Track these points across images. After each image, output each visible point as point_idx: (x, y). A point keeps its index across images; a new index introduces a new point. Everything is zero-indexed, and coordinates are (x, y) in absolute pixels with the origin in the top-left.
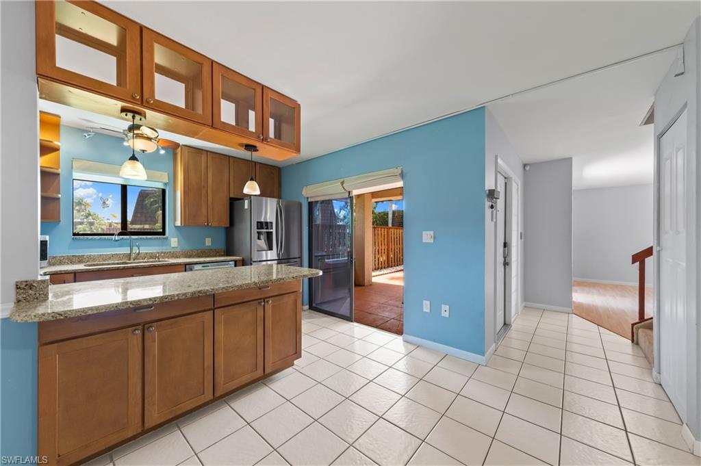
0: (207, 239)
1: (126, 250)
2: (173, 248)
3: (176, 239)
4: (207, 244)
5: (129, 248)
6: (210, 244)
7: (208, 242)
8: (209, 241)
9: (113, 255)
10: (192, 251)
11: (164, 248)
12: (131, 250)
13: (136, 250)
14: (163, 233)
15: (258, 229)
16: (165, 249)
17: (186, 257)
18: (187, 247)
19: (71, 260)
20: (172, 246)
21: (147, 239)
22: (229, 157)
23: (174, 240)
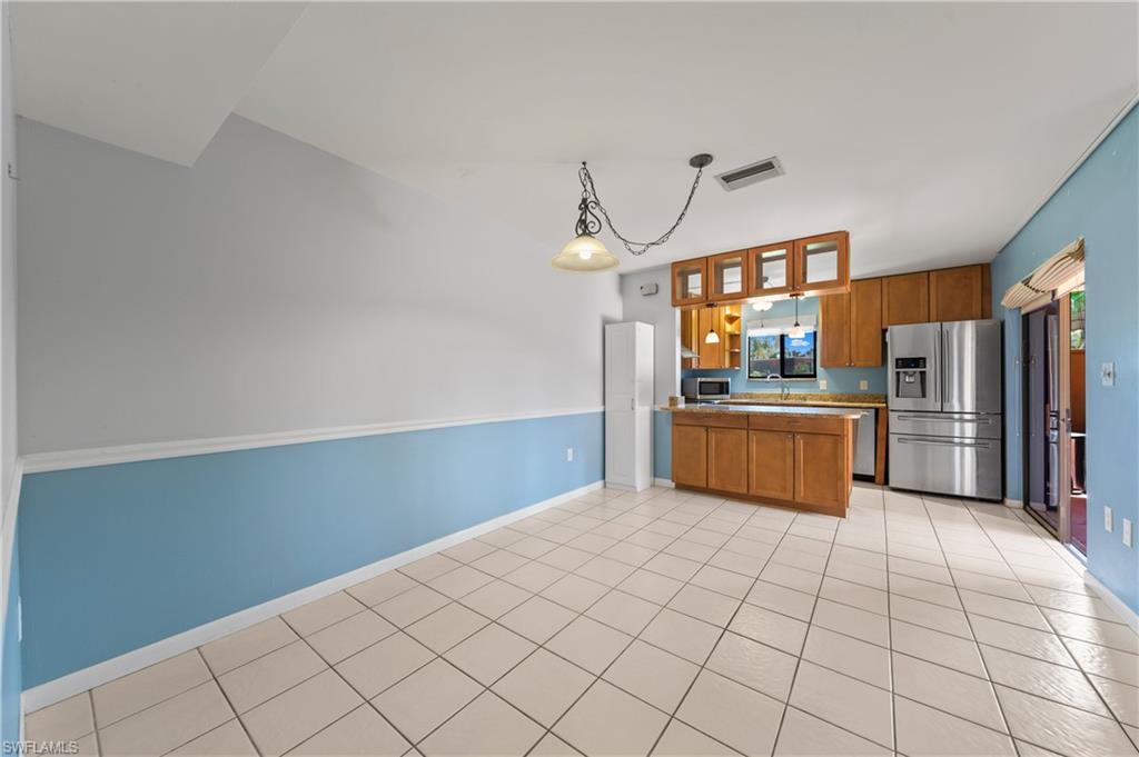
0: (862, 382)
1: (779, 391)
2: (822, 390)
3: (825, 382)
4: (862, 388)
6: (866, 388)
7: (864, 385)
9: (771, 395)
10: (842, 395)
11: (814, 390)
12: (783, 391)
13: (786, 391)
14: (815, 376)
15: (897, 367)
18: (837, 391)
19: (745, 396)
20: (821, 388)
21: (796, 381)
22: (881, 278)
23: (823, 383)
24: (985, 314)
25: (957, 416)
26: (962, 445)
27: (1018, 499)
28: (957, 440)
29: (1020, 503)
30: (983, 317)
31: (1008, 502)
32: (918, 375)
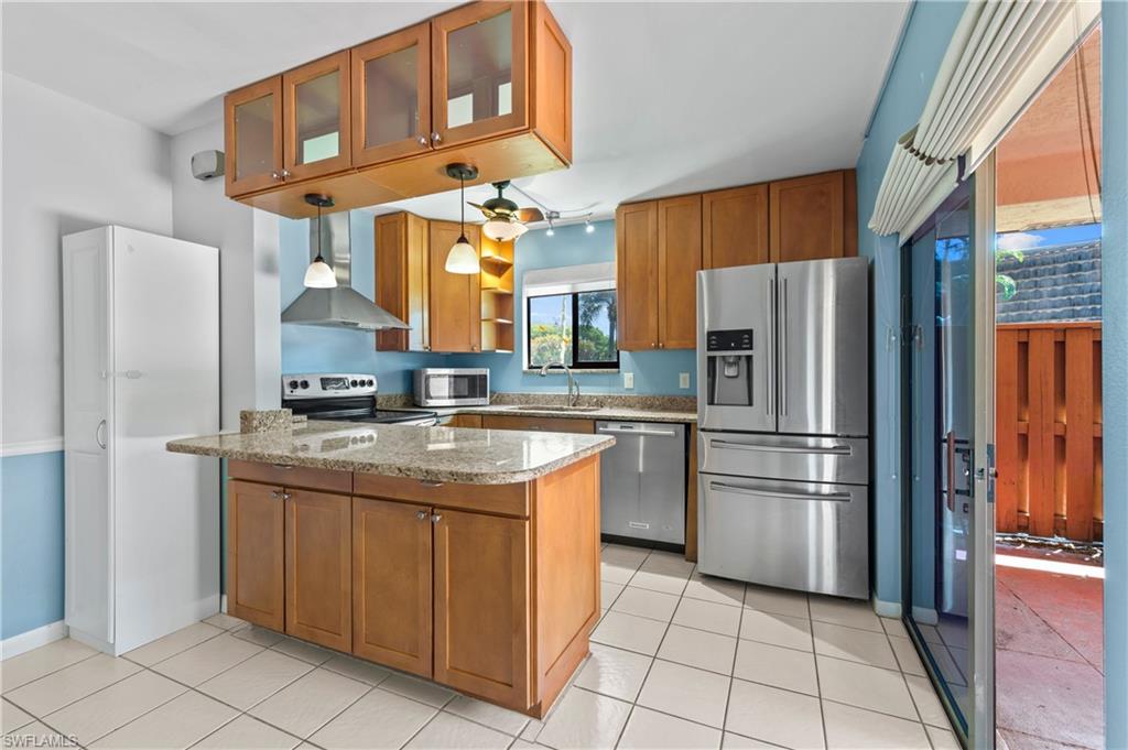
0: (682, 376)
1: (564, 391)
2: (627, 389)
3: (631, 374)
4: (681, 386)
5: (567, 388)
6: (688, 387)
7: (684, 382)
8: (685, 379)
9: (557, 397)
10: (654, 397)
11: (615, 389)
12: (571, 390)
14: (616, 365)
15: (709, 349)
16: (614, 392)
17: (643, 409)
18: (648, 391)
19: (520, 399)
20: (625, 386)
21: (592, 373)
22: (701, 195)
23: (629, 377)
24: (849, 248)
25: (811, 441)
26: (818, 496)
27: (894, 601)
28: (812, 488)
29: (895, 608)
30: (845, 255)
31: (880, 604)
32: (743, 363)
